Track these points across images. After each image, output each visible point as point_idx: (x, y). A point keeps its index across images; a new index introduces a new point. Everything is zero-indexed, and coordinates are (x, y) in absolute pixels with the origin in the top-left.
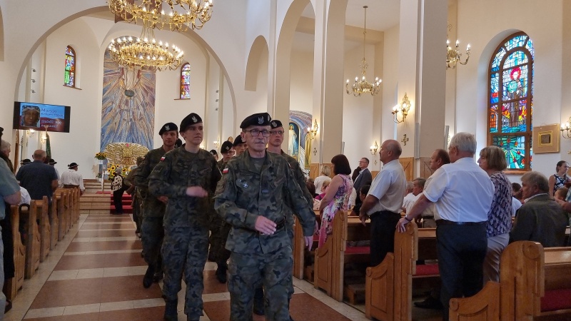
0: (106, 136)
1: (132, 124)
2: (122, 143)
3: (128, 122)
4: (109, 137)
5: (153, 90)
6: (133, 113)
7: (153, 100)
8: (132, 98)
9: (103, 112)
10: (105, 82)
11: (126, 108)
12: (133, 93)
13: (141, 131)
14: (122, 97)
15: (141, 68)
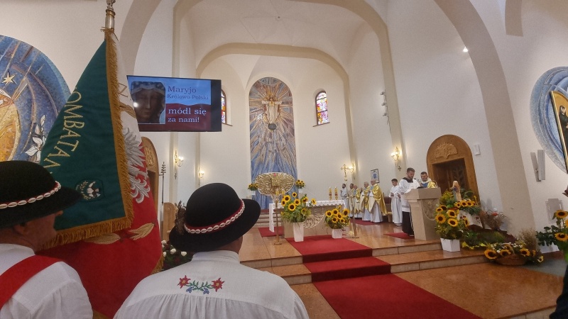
0: (255, 168)
1: (277, 154)
2: (269, 174)
3: (273, 153)
4: (258, 169)
5: (291, 122)
6: (277, 144)
7: (293, 131)
8: (275, 131)
9: (251, 146)
10: (251, 118)
11: (270, 140)
13: (284, 160)
14: (266, 131)
15: (280, 103)
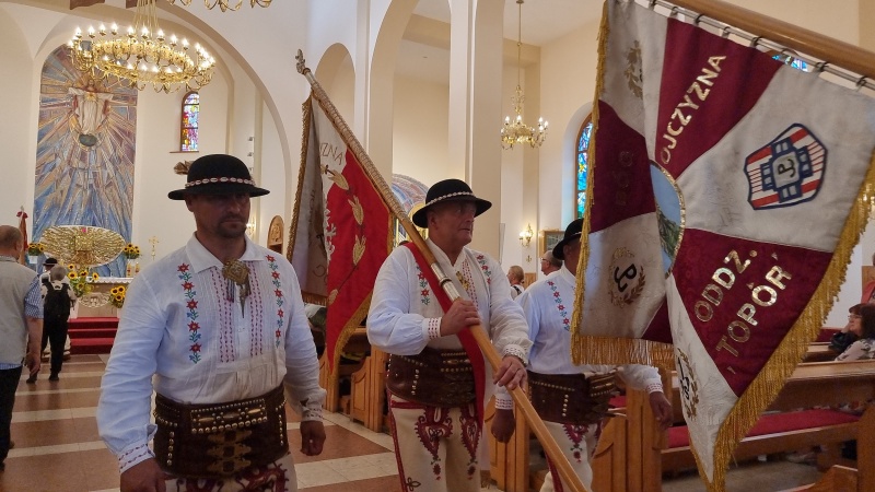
0: (43, 213)
1: (93, 193)
2: (72, 227)
3: (85, 190)
4: (48, 216)
5: (131, 135)
6: (95, 174)
7: (131, 153)
8: (93, 148)
9: (37, 173)
10: (41, 119)
11: (81, 165)
12: (96, 140)
13: (107, 205)
14: (75, 146)
15: (109, 97)
